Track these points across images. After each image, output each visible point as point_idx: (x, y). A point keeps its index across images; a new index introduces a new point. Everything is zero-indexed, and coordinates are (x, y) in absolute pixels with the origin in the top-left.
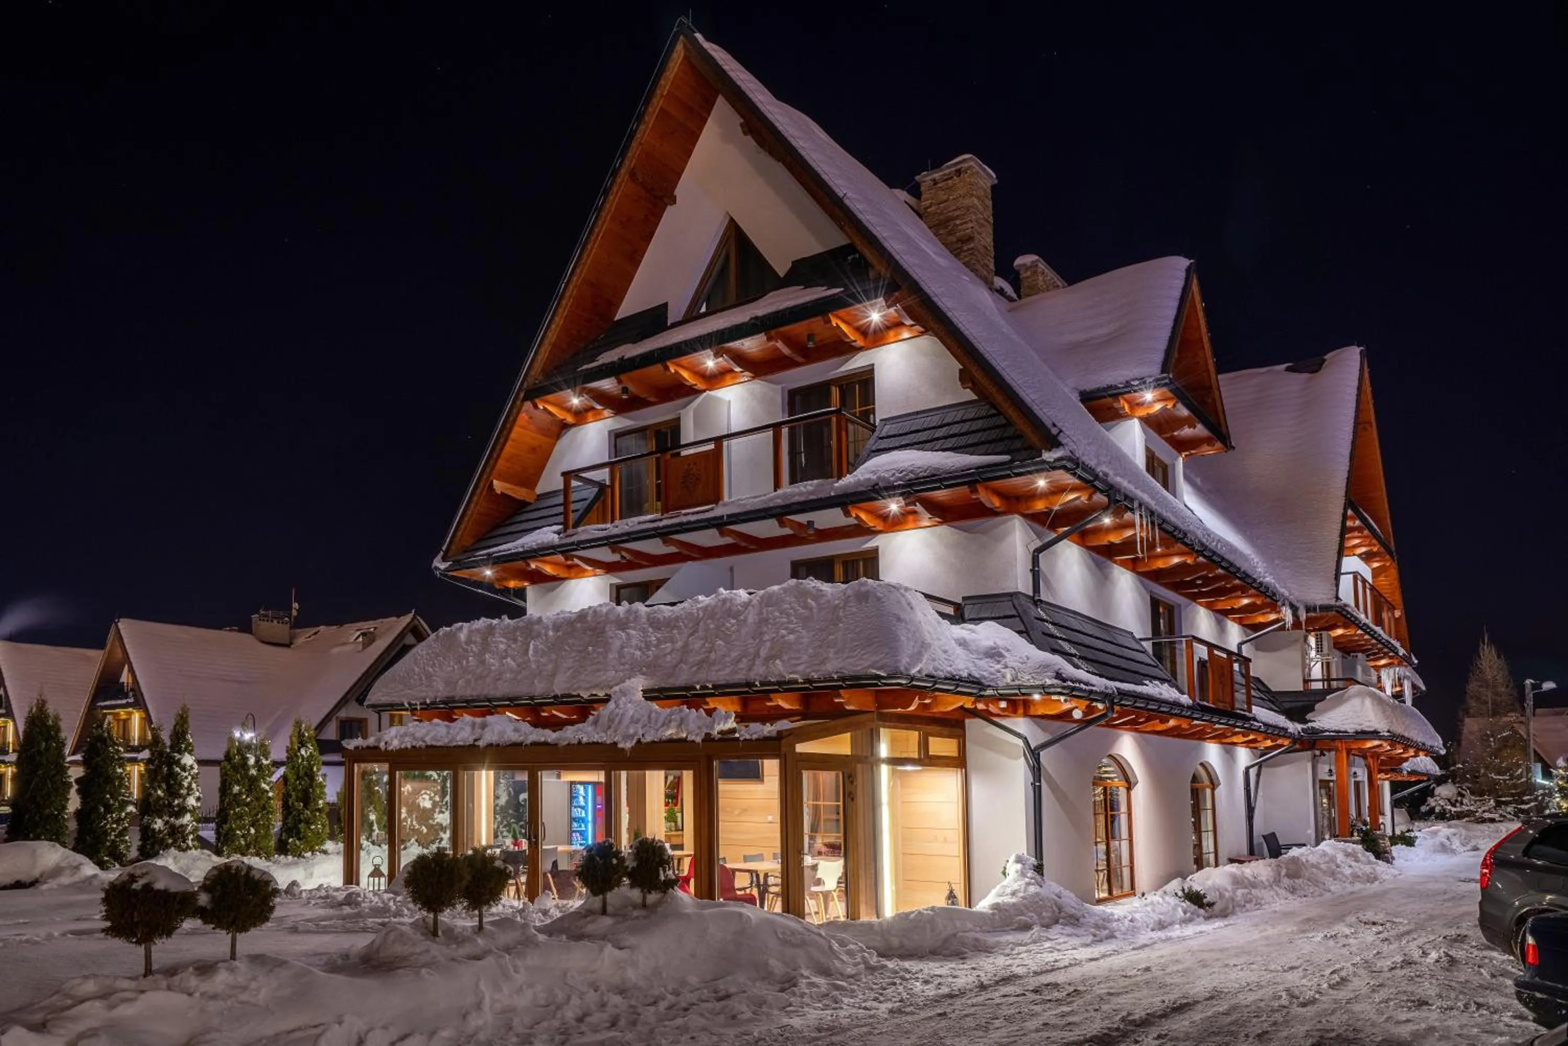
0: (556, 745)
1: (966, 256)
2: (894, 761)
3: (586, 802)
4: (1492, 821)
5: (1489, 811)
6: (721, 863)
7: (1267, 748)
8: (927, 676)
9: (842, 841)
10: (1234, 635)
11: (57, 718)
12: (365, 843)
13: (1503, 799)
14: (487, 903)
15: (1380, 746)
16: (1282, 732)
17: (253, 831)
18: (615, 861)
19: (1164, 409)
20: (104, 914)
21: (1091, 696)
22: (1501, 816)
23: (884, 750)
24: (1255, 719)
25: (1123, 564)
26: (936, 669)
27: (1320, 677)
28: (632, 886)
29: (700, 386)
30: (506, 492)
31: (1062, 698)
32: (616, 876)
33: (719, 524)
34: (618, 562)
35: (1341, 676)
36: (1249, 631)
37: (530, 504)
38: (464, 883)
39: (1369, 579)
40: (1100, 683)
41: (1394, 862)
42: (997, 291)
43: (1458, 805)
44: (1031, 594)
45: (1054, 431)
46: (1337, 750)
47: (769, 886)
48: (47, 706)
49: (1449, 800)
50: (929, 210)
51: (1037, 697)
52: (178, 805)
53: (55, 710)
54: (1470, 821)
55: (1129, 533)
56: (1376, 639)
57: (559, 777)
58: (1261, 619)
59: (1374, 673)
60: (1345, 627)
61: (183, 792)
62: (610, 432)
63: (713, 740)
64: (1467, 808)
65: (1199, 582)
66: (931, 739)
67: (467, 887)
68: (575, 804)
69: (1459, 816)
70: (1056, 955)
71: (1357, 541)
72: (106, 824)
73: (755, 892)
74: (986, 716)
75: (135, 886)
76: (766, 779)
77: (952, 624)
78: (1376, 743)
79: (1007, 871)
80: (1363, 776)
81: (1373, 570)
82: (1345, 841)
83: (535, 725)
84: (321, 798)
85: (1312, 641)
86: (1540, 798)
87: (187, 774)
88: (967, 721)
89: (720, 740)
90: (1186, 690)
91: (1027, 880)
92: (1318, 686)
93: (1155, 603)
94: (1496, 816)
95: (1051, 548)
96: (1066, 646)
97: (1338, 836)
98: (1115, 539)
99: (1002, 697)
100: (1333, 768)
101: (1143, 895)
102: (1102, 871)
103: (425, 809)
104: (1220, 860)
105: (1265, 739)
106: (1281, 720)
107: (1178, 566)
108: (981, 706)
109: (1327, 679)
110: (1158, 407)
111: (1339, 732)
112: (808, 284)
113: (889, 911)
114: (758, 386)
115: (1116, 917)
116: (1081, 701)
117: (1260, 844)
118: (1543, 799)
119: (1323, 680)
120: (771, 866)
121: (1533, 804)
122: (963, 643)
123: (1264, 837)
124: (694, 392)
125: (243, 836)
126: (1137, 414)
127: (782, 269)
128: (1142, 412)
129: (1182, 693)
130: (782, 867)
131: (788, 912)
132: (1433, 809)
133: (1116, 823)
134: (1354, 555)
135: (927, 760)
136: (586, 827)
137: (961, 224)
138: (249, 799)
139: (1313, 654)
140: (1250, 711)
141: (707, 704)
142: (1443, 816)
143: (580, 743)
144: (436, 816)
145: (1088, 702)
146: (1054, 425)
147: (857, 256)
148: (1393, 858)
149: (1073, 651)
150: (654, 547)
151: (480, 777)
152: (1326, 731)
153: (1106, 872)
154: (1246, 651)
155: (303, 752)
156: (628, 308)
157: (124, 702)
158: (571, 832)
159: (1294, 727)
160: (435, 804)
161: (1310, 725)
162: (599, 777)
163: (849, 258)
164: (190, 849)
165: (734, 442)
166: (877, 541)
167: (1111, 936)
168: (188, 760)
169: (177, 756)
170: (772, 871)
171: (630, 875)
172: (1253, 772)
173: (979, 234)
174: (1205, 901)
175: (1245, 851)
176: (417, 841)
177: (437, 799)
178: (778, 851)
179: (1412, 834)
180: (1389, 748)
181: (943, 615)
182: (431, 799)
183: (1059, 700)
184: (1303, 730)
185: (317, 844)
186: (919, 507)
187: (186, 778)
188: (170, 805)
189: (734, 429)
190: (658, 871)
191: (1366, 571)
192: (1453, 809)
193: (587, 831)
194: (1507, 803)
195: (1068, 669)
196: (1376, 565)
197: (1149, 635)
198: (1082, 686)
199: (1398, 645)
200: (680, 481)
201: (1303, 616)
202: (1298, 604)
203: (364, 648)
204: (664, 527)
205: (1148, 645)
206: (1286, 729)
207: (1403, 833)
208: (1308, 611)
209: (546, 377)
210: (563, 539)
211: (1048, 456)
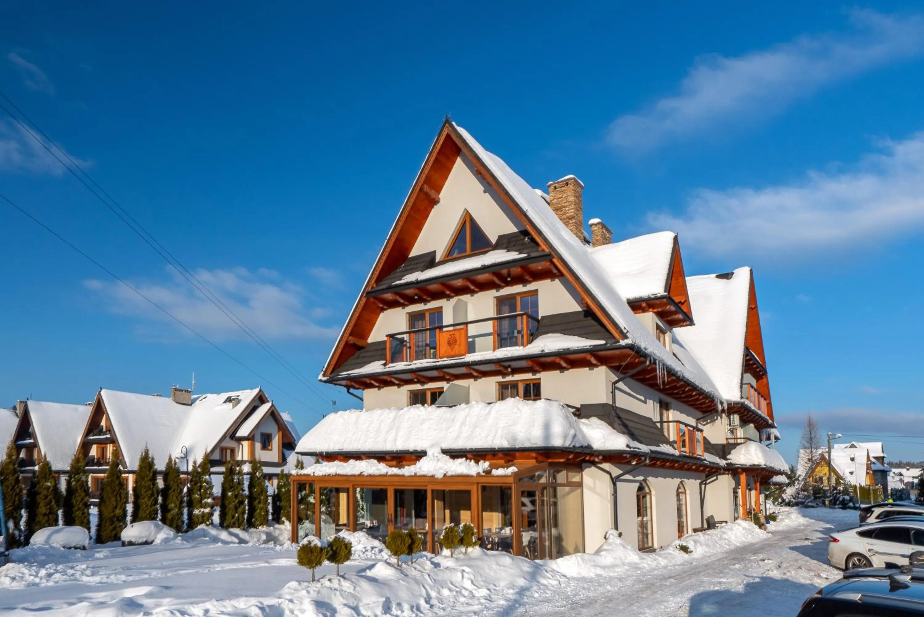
0: (404, 476)
4: (812, 507)
5: (811, 502)
7: (709, 473)
8: (572, 446)
16: (718, 466)
19: (665, 308)
21: (639, 455)
22: (816, 504)
24: (705, 460)
25: (647, 385)
27: (733, 437)
30: (356, 343)
31: (628, 456)
33: (467, 365)
34: (412, 380)
35: (742, 437)
37: (365, 348)
39: (755, 386)
43: (796, 498)
44: (611, 404)
45: (625, 331)
48: (149, 452)
49: (792, 496)
50: (553, 201)
53: (152, 454)
56: (759, 416)
58: (707, 409)
59: (758, 433)
60: (744, 411)
62: (408, 313)
63: (481, 475)
64: (800, 500)
66: (569, 473)
69: (797, 504)
74: (593, 463)
79: (607, 537)
81: (757, 381)
83: (389, 466)
88: (585, 465)
89: (484, 476)
90: (676, 447)
92: (733, 441)
93: (661, 402)
94: (814, 504)
95: (621, 382)
97: (743, 518)
98: (647, 376)
99: (600, 454)
101: (662, 548)
104: (689, 531)
106: (716, 459)
108: (591, 459)
109: (736, 437)
110: (662, 308)
111: (743, 465)
112: (509, 249)
116: (635, 457)
119: (734, 439)
123: (708, 518)
126: (653, 310)
127: (493, 240)
128: (655, 310)
129: (675, 449)
132: (784, 500)
134: (748, 373)
135: (568, 484)
137: (568, 210)
140: (703, 455)
141: (475, 457)
142: (789, 504)
143: (414, 475)
146: (625, 328)
147: (530, 237)
148: (767, 527)
150: (432, 374)
152: (736, 464)
153: (641, 536)
154: (700, 425)
156: (414, 252)
159: (722, 463)
161: (729, 461)
163: (526, 238)
165: (475, 325)
166: (540, 376)
172: (702, 486)
174: (689, 550)
175: (700, 526)
179: (775, 515)
184: (726, 464)
191: (754, 382)
192: (794, 501)
194: (819, 498)
195: (631, 442)
197: (659, 420)
198: (637, 450)
199: (768, 418)
200: (446, 343)
201: (726, 408)
202: (723, 401)
203: (233, 407)
204: (440, 365)
205: (658, 425)
206: (718, 464)
207: (770, 514)
208: (728, 404)
209: (377, 286)
210: (387, 369)
211: (623, 343)
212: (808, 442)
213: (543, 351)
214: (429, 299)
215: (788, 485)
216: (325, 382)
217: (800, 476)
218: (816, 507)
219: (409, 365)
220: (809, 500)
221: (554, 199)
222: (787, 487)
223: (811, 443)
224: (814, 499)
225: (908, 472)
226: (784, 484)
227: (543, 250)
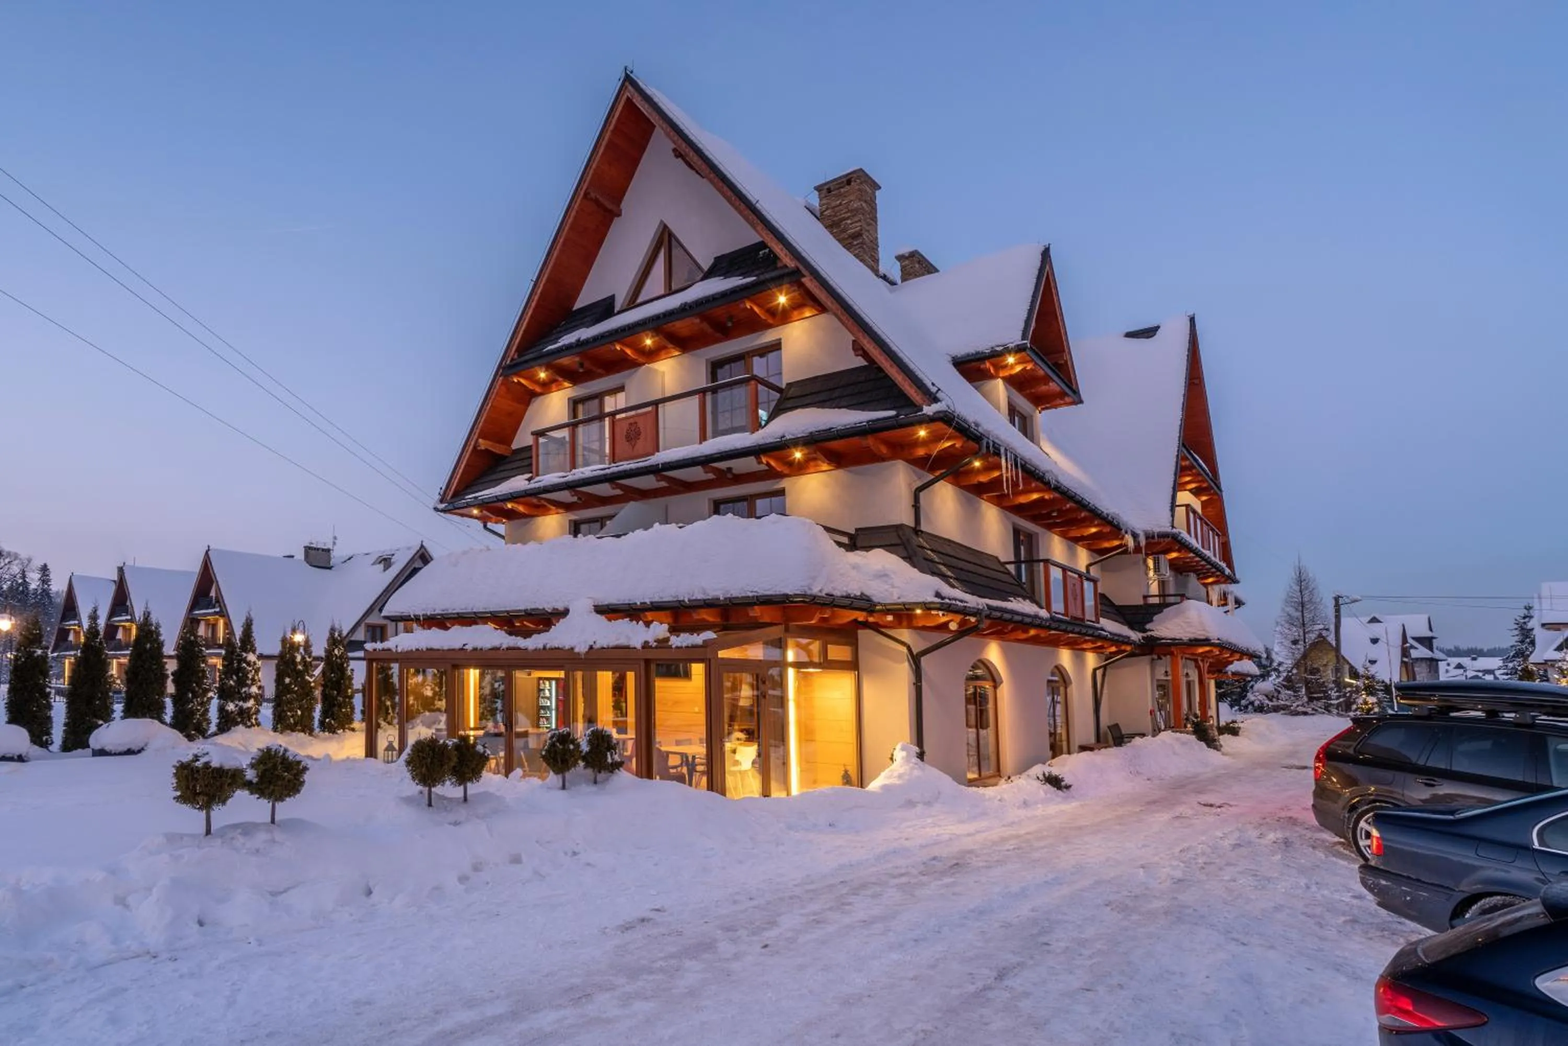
0: (526, 649)
1: (856, 250)
2: (798, 665)
3: (551, 693)
4: (1305, 713)
5: (1303, 705)
6: (657, 746)
7: (1111, 653)
8: (827, 594)
9: (756, 728)
10: (1083, 558)
11: (158, 626)
12: (383, 723)
13: (1315, 695)
14: (470, 780)
15: (1211, 651)
16: (1127, 641)
17: (299, 713)
18: (572, 747)
19: (1024, 369)
20: (175, 785)
21: (964, 611)
22: (1313, 709)
23: (791, 656)
24: (1102, 629)
25: (990, 500)
26: (834, 589)
27: (1157, 593)
28: (586, 767)
29: (641, 360)
30: (490, 449)
31: (941, 613)
32: (572, 759)
33: (654, 470)
34: (576, 502)
35: (1173, 593)
36: (1095, 555)
37: (506, 457)
38: (452, 764)
39: (1199, 510)
40: (973, 601)
41: (1222, 749)
42: (881, 277)
43: (1274, 700)
44: (913, 525)
45: (934, 389)
46: (1172, 654)
47: (696, 765)
49: (1267, 696)
50: (826, 213)
51: (919, 611)
52: (245, 692)
53: (157, 619)
54: (1285, 714)
55: (996, 474)
56: (1206, 560)
57: (529, 674)
58: (1106, 545)
59: (1203, 590)
60: (1179, 551)
61: (249, 682)
62: (569, 399)
63: (651, 647)
64: (1282, 703)
65: (1055, 514)
66: (829, 646)
67: (454, 767)
68: (542, 695)
69: (1276, 709)
70: (937, 830)
71: (1188, 479)
72: (192, 707)
73: (685, 770)
74: (876, 628)
75: (197, 764)
76: (693, 677)
77: (847, 551)
78: (1207, 649)
79: (894, 758)
80: (1194, 676)
81: (1203, 502)
82: (1181, 732)
83: (510, 634)
84: (350, 688)
85: (1150, 563)
86: (1348, 695)
87: (250, 669)
88: (860, 632)
89: (656, 647)
90: (1044, 604)
91: (911, 765)
92: (1156, 600)
93: (1017, 532)
94: (1309, 710)
95: (931, 487)
96: (943, 569)
97: (1173, 727)
98: (983, 479)
99: (888, 612)
100: (1169, 669)
101: (1009, 778)
102: (972, 756)
103: (427, 697)
104: (1072, 749)
105: (1112, 646)
106: (1124, 630)
107: (1035, 501)
108: (871, 619)
109: (1163, 595)
110: (1018, 368)
111: (1175, 639)
112: (727, 274)
113: (795, 790)
114: (686, 359)
115: (987, 797)
116: (957, 615)
117: (1106, 734)
118: (1351, 696)
119: (1159, 596)
120: (698, 750)
121: (1341, 700)
122: (855, 567)
123: (1109, 727)
124: (635, 365)
125: (292, 716)
126: (1001, 375)
127: (706, 264)
128: (1005, 373)
129: (1041, 607)
130: (707, 751)
131: (712, 790)
132: (1252, 703)
133: (984, 717)
134: (1185, 490)
135: (827, 664)
136: (551, 713)
137: (851, 224)
138: (296, 689)
139: (1151, 573)
140: (1098, 623)
141: (646, 617)
142: (1260, 709)
143: (544, 648)
144: (436, 702)
145: (962, 617)
146: (933, 384)
147: (767, 251)
148: (1221, 746)
149: (949, 573)
150: (604, 489)
151: (468, 674)
152: (1163, 639)
153: (976, 757)
154: (1094, 572)
155: (336, 652)
156: (583, 299)
157: (212, 611)
158: (539, 718)
159: (1135, 636)
160: (435, 693)
161: (1149, 633)
162: (561, 674)
163: (761, 253)
164: (254, 726)
165: (668, 405)
166: (785, 483)
167: (984, 814)
168: (251, 657)
169: (244, 655)
170: (699, 754)
171: (584, 759)
172: (1099, 673)
173: (868, 231)
174: (1063, 784)
175: (1092, 740)
176: (422, 722)
177: (437, 689)
178: (704, 736)
179: (1236, 725)
180: (1218, 653)
181: (839, 544)
182: (432, 689)
183: (938, 615)
184: (1143, 638)
185: (347, 724)
186: (819, 455)
187: (251, 671)
188: (239, 692)
189: (668, 394)
190: (606, 755)
191: (1197, 505)
192: (1270, 704)
193: (551, 717)
194: (1318, 699)
195: (947, 590)
196: (1204, 498)
197: (1012, 559)
198: (958, 603)
199: (1224, 565)
200: (624, 438)
201: (1143, 542)
202: (1138, 532)
203: (385, 570)
204: (613, 473)
205: (1011, 568)
206: (1129, 638)
207: (1228, 724)
208: (1147, 538)
209: (519, 356)
210: (533, 485)
211: (929, 410)
212: (1297, 610)
213: (784, 436)
214: (600, 371)
215: (1255, 678)
216: (444, 511)
217: (1280, 664)
218: (1313, 714)
219: (564, 477)
220: (1300, 703)
221: (827, 209)
222: (1256, 682)
223: (1302, 612)
224: (1308, 703)
225: (1474, 662)
226: (1253, 676)
227: (786, 266)
